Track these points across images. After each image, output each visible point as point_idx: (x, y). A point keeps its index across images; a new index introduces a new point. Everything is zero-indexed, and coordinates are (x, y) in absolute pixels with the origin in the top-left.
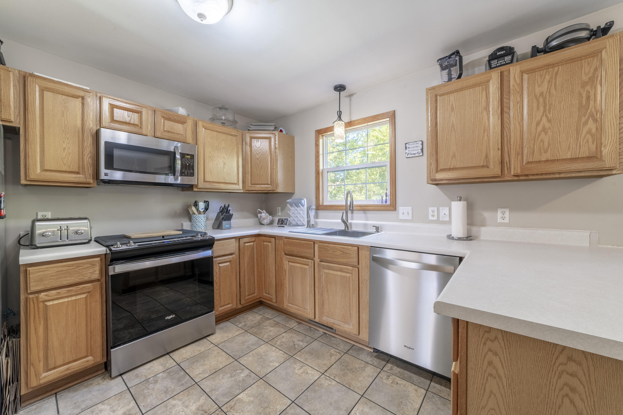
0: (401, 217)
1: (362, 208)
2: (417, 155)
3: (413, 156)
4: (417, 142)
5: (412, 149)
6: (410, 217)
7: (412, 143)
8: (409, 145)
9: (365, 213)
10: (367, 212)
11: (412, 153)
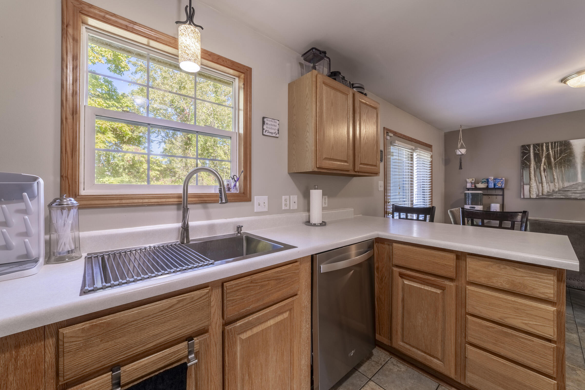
0: (257, 209)
1: (202, 199)
2: (274, 135)
3: (270, 135)
4: (276, 121)
5: (270, 127)
6: (266, 209)
7: (270, 120)
8: (267, 120)
9: (205, 208)
10: (209, 205)
11: (270, 131)
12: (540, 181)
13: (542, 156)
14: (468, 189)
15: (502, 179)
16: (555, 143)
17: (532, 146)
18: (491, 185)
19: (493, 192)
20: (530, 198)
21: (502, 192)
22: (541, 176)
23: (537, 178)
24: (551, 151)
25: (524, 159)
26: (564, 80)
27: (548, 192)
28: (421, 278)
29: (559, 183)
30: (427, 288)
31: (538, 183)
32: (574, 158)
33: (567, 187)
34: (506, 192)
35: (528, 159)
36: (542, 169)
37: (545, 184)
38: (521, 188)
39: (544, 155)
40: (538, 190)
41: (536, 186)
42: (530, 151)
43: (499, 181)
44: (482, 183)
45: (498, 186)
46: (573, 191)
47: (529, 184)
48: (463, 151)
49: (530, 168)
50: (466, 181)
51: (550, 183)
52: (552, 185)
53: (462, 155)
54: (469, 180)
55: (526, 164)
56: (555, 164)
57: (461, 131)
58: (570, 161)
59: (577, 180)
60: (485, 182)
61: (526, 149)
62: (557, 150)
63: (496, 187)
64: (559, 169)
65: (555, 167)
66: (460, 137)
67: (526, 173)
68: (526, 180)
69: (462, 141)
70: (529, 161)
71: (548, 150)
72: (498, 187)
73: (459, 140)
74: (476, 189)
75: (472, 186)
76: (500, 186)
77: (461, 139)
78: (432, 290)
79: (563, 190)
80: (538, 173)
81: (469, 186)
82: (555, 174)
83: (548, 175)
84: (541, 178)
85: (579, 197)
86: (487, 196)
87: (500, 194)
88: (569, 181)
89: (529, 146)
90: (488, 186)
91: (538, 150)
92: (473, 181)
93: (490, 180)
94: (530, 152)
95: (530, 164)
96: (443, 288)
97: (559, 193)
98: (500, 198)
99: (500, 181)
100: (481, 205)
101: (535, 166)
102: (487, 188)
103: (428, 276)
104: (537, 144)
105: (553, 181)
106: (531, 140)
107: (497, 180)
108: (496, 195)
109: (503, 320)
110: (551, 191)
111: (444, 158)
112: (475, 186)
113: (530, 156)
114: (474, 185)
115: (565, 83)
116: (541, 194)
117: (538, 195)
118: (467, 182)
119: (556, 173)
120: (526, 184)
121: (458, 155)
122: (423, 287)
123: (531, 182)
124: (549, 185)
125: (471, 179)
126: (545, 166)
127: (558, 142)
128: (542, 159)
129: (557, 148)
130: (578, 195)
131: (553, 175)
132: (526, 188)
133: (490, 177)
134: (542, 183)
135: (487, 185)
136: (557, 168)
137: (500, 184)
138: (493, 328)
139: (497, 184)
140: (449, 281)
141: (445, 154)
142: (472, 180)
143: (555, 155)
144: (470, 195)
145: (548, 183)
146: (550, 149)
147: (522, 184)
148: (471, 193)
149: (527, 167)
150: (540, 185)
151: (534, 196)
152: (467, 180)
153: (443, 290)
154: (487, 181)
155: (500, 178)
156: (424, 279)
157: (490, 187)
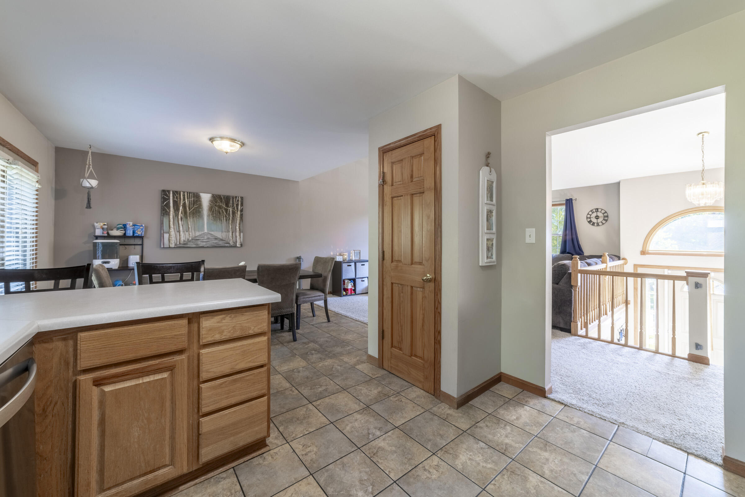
12: (178, 230)
13: (180, 205)
14: (97, 237)
15: (142, 226)
16: (190, 193)
17: (171, 193)
18: (130, 233)
19: (132, 241)
20: (170, 247)
21: (141, 241)
22: (179, 225)
23: (175, 226)
24: (186, 201)
25: (165, 205)
26: (212, 140)
27: (184, 240)
28: (137, 369)
29: (192, 232)
30: (147, 379)
31: (176, 232)
32: (202, 210)
33: (197, 236)
34: (145, 241)
35: (168, 205)
36: (180, 217)
37: (182, 233)
38: (161, 237)
39: (181, 204)
40: (176, 239)
41: (174, 235)
42: (169, 197)
43: (138, 228)
44: (118, 229)
45: (137, 233)
46: (202, 240)
47: (169, 232)
48: (94, 183)
49: (169, 215)
50: (94, 226)
51: (185, 231)
52: (187, 233)
53: (92, 188)
54: (98, 225)
55: (167, 211)
56: (190, 214)
57: (90, 153)
58: (199, 212)
59: (204, 230)
60: (121, 228)
61: (167, 195)
62: (191, 200)
63: (135, 235)
64: (192, 219)
65: (190, 217)
66: (89, 163)
67: (165, 220)
68: (165, 228)
69: (91, 168)
70: (169, 208)
71: (184, 199)
72: (137, 235)
73: (87, 166)
74: (109, 237)
75: (103, 233)
76: (140, 233)
77: (89, 165)
78: (155, 378)
79: (195, 239)
80: (176, 222)
81: (98, 232)
82: (189, 223)
83: (184, 224)
84: (179, 227)
85: (205, 245)
86: (123, 246)
87: (139, 243)
88: (199, 231)
89: (169, 191)
90: (125, 234)
91: (177, 197)
92: (106, 227)
93: (128, 226)
94: (169, 199)
95: (170, 211)
96: (171, 369)
97: (192, 242)
98: (139, 248)
99: (140, 228)
100: (117, 258)
101: (174, 214)
102: (124, 236)
103: (148, 361)
104: (176, 191)
105: (188, 230)
106: (171, 186)
107: (136, 227)
108: (135, 245)
109: (233, 369)
110: (186, 240)
111: (54, 186)
112: (108, 233)
113: (169, 202)
114: (106, 232)
115: (212, 142)
116: (178, 243)
117: (176, 245)
118: (94, 228)
119: (190, 221)
120: (166, 233)
121: (84, 187)
122: (140, 381)
123: (170, 231)
124: (185, 234)
125: (102, 224)
126: (182, 215)
127: (192, 193)
128: (180, 207)
129: (191, 199)
130: (205, 243)
131: (188, 225)
132: (166, 236)
133: (129, 223)
134: (179, 232)
135: (124, 232)
136: (191, 218)
137: (140, 231)
138: (225, 382)
139: (137, 231)
140: (178, 355)
141: (56, 182)
142: (104, 225)
143: (189, 205)
144: (100, 245)
145: (184, 232)
146: (186, 199)
147: (162, 232)
148: (102, 243)
149: (167, 214)
150: (178, 233)
151: (173, 245)
152: (96, 224)
153: (172, 370)
154: (125, 227)
155: (140, 225)
156: (143, 368)
157: (128, 234)
